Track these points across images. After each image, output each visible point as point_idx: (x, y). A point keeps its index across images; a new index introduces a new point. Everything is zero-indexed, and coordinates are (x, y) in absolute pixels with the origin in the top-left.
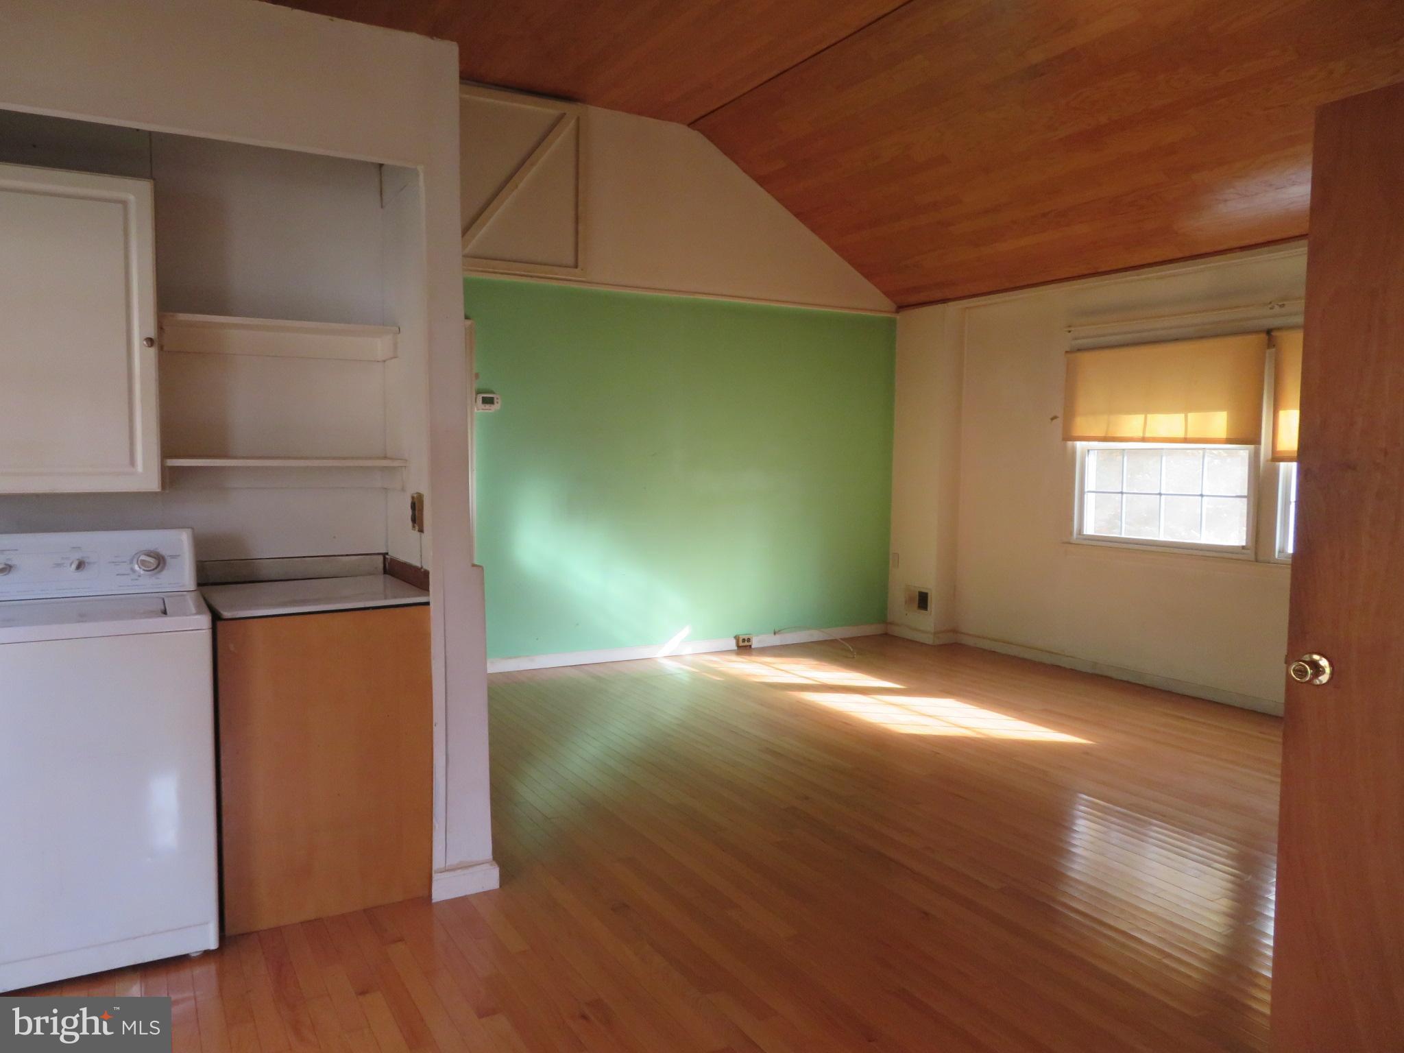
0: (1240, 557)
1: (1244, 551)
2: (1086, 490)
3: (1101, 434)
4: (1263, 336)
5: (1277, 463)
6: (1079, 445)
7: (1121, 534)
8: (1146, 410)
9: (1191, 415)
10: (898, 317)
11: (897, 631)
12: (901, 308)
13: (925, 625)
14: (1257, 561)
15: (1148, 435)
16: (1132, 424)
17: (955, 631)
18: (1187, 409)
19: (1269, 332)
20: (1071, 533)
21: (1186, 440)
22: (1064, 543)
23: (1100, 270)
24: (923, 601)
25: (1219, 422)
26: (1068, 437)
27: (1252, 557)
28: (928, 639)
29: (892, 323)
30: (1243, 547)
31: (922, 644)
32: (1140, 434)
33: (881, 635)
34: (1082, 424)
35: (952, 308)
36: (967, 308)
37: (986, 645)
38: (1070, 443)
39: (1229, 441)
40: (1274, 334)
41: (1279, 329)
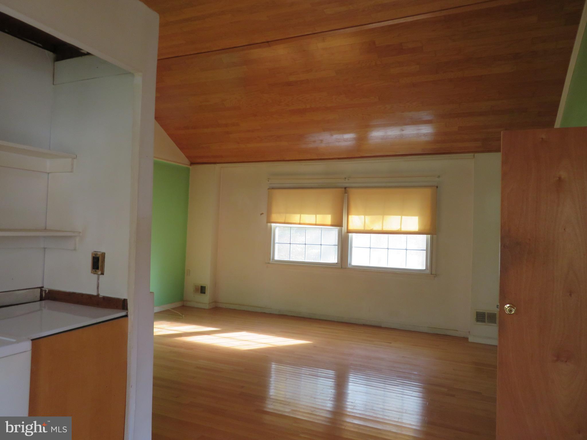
0: (336, 267)
1: (336, 265)
2: (275, 242)
3: (283, 221)
4: (343, 189)
5: (348, 234)
6: (273, 225)
7: (290, 259)
8: (301, 213)
9: (318, 216)
10: (191, 167)
11: (189, 304)
12: (192, 164)
13: (205, 300)
14: (342, 268)
15: (302, 222)
16: (296, 218)
17: (216, 302)
18: (316, 213)
19: (345, 188)
20: (270, 259)
21: (316, 225)
22: (266, 263)
23: (285, 159)
24: (203, 290)
25: (328, 219)
26: (269, 221)
27: (340, 267)
28: (207, 307)
29: (188, 170)
30: (337, 263)
31: (204, 309)
32: (299, 222)
33: (180, 307)
34: (274, 217)
35: (218, 166)
36: (222, 167)
37: (232, 307)
38: (269, 224)
39: (332, 225)
40: (347, 189)
41: (349, 187)
